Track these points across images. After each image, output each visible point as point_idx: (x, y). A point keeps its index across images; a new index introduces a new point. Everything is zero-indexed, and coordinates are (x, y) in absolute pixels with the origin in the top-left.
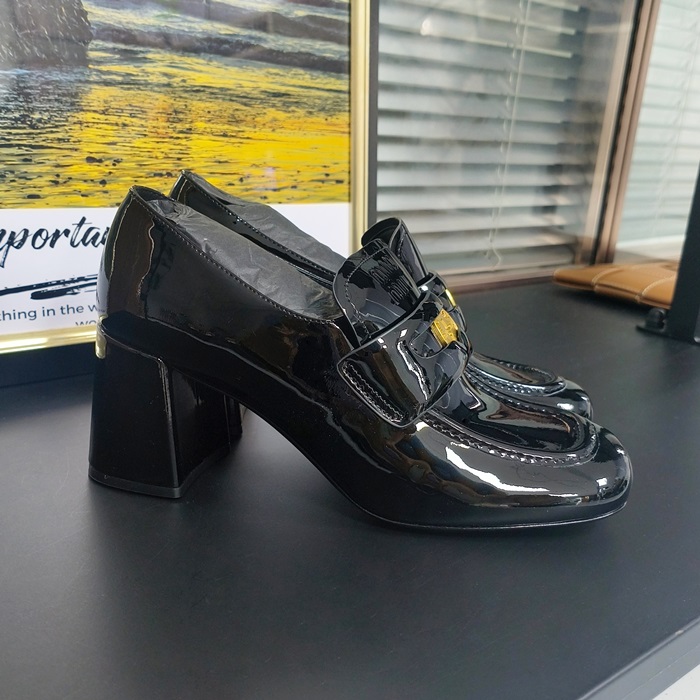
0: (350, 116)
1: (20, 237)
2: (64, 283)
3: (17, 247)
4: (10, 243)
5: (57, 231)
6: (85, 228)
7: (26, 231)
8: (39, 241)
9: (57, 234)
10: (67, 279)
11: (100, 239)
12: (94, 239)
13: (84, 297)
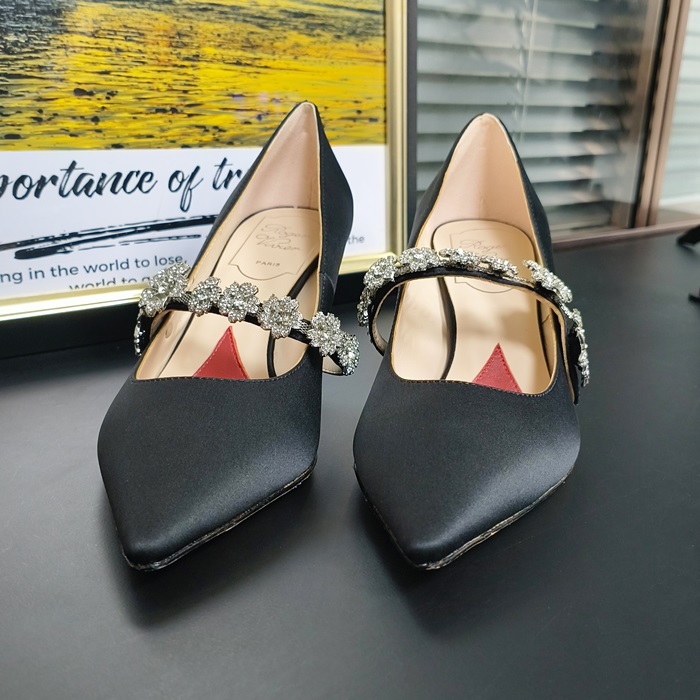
0: (385, 41)
2: (54, 239)
5: (43, 178)
6: (75, 174)
7: (6, 178)
8: (21, 190)
9: (42, 182)
10: (57, 236)
11: (94, 187)
12: (87, 187)
13: (78, 256)
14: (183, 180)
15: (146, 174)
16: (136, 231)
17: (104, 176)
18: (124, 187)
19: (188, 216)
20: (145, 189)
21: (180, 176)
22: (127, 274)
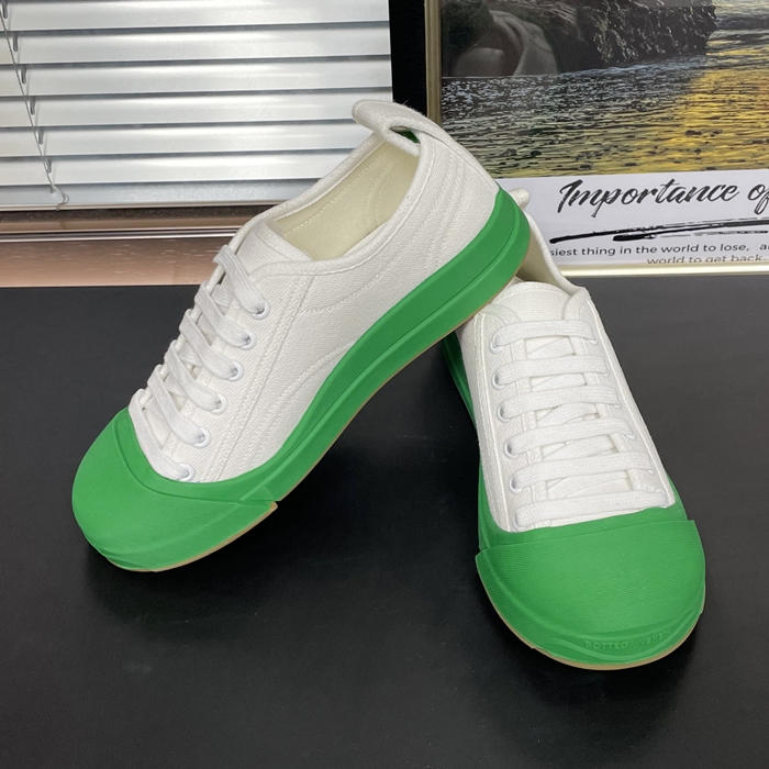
1: (613, 195)
2: (644, 230)
3: (609, 203)
4: (604, 199)
5: (646, 190)
6: (672, 188)
7: (619, 191)
8: (628, 198)
9: (645, 193)
10: (646, 228)
11: (684, 196)
12: (678, 196)
13: (659, 241)
14: (763, 192)
15: (731, 187)
16: (711, 227)
17: (694, 189)
18: (709, 197)
19: (759, 218)
20: (726, 198)
21: (761, 189)
22: (695, 255)
